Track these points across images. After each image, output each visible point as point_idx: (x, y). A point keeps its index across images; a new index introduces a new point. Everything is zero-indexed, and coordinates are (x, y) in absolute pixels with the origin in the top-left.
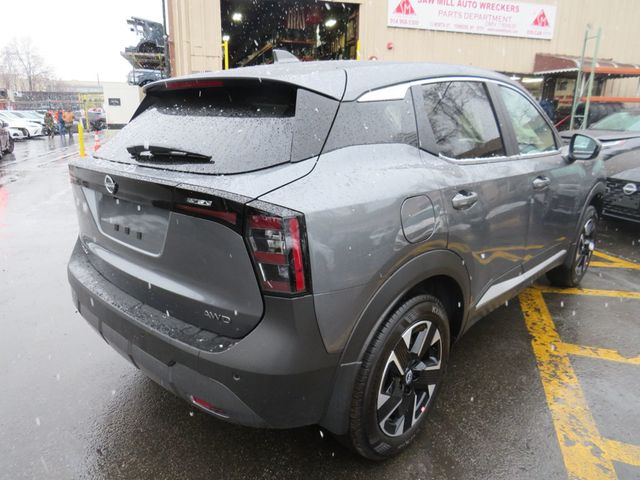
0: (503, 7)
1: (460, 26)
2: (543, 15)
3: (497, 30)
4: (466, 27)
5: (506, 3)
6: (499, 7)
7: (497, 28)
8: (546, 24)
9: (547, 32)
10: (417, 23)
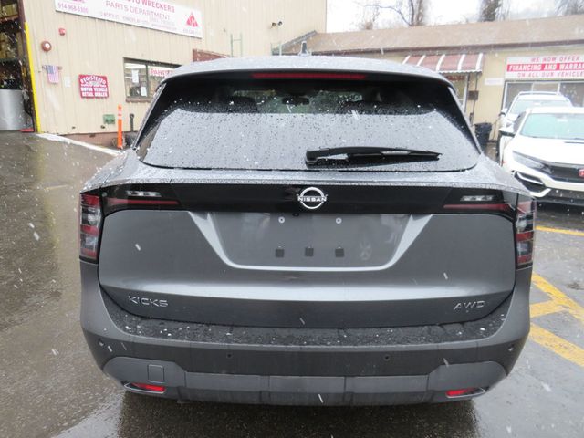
0: (161, 6)
1: (128, 19)
2: (192, 17)
3: (160, 26)
4: (133, 20)
5: (163, 3)
6: (158, 5)
7: (159, 24)
8: (195, 25)
9: (198, 32)
10: (86, 10)
